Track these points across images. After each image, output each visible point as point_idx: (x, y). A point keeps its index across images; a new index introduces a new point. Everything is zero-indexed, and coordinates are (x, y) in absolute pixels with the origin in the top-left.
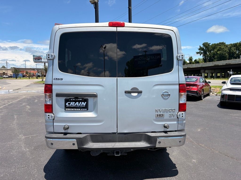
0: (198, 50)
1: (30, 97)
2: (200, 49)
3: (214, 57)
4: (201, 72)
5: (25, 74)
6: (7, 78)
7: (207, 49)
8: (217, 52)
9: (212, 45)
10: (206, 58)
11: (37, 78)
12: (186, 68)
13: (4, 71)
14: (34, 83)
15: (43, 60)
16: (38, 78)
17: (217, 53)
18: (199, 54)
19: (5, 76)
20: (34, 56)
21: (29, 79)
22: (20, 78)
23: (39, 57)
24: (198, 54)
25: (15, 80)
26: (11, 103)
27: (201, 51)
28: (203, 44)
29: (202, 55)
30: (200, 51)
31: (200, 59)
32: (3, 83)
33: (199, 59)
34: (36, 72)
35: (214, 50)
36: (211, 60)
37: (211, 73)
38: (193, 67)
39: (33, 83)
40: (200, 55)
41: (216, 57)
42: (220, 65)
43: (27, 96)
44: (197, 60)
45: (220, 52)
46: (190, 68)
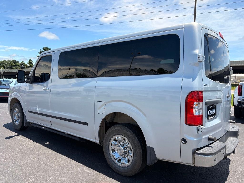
0: (39, 53)
28: (44, 48)
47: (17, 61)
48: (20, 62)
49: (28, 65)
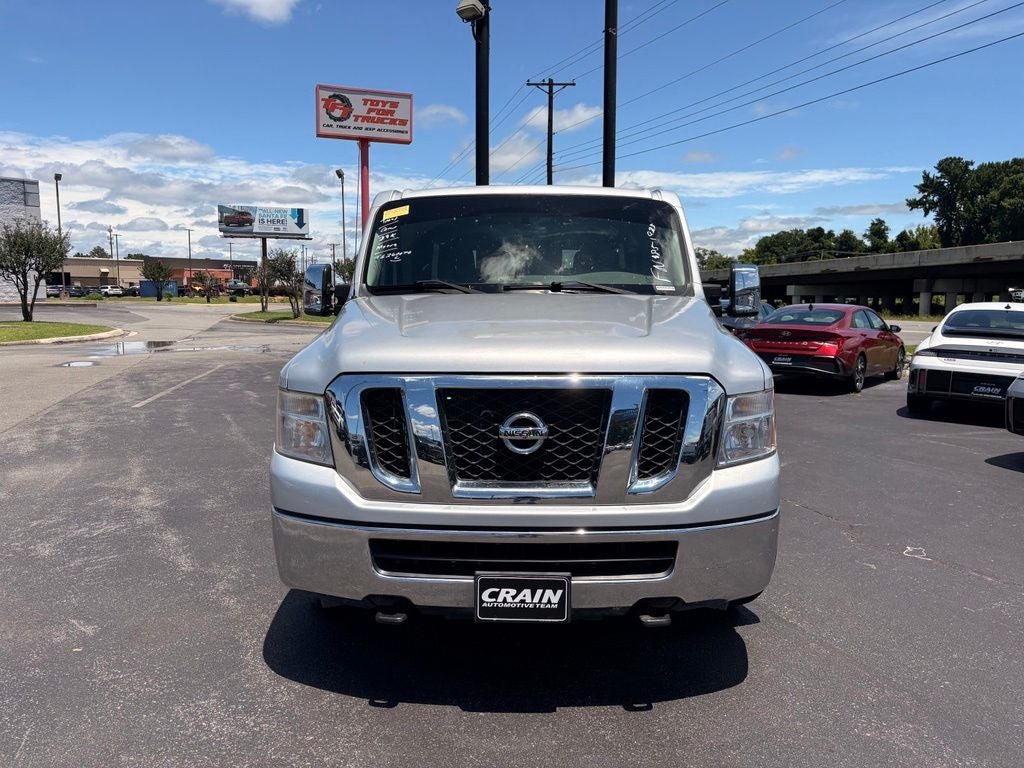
0: (917, 190)
1: (243, 368)
2: (923, 185)
3: (985, 221)
4: (915, 290)
5: (185, 283)
6: (119, 296)
7: (957, 188)
8: (998, 203)
9: (982, 167)
10: (949, 226)
11: (233, 300)
12: (853, 269)
13: (107, 270)
14: (231, 318)
15: (256, 228)
16: (238, 298)
17: (1001, 208)
18: (921, 211)
19: (109, 290)
20: (222, 209)
21: (208, 301)
22: (169, 300)
23: (242, 213)
24: (915, 210)
25: (155, 305)
26: (188, 381)
27: (931, 197)
28: (940, 165)
29: (932, 215)
30: (924, 197)
31: (926, 232)
32: (117, 316)
33: (918, 230)
34: (228, 275)
35: (986, 193)
36: (972, 237)
37: (959, 294)
38: (882, 268)
39: (227, 318)
40: (926, 214)
41: (995, 223)
42: (997, 259)
43: (228, 363)
44: (911, 232)
45: (1012, 201)
46: (867, 272)
47: (826, 232)
48: (837, 233)
49: (868, 243)
